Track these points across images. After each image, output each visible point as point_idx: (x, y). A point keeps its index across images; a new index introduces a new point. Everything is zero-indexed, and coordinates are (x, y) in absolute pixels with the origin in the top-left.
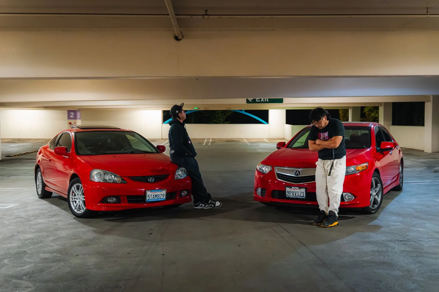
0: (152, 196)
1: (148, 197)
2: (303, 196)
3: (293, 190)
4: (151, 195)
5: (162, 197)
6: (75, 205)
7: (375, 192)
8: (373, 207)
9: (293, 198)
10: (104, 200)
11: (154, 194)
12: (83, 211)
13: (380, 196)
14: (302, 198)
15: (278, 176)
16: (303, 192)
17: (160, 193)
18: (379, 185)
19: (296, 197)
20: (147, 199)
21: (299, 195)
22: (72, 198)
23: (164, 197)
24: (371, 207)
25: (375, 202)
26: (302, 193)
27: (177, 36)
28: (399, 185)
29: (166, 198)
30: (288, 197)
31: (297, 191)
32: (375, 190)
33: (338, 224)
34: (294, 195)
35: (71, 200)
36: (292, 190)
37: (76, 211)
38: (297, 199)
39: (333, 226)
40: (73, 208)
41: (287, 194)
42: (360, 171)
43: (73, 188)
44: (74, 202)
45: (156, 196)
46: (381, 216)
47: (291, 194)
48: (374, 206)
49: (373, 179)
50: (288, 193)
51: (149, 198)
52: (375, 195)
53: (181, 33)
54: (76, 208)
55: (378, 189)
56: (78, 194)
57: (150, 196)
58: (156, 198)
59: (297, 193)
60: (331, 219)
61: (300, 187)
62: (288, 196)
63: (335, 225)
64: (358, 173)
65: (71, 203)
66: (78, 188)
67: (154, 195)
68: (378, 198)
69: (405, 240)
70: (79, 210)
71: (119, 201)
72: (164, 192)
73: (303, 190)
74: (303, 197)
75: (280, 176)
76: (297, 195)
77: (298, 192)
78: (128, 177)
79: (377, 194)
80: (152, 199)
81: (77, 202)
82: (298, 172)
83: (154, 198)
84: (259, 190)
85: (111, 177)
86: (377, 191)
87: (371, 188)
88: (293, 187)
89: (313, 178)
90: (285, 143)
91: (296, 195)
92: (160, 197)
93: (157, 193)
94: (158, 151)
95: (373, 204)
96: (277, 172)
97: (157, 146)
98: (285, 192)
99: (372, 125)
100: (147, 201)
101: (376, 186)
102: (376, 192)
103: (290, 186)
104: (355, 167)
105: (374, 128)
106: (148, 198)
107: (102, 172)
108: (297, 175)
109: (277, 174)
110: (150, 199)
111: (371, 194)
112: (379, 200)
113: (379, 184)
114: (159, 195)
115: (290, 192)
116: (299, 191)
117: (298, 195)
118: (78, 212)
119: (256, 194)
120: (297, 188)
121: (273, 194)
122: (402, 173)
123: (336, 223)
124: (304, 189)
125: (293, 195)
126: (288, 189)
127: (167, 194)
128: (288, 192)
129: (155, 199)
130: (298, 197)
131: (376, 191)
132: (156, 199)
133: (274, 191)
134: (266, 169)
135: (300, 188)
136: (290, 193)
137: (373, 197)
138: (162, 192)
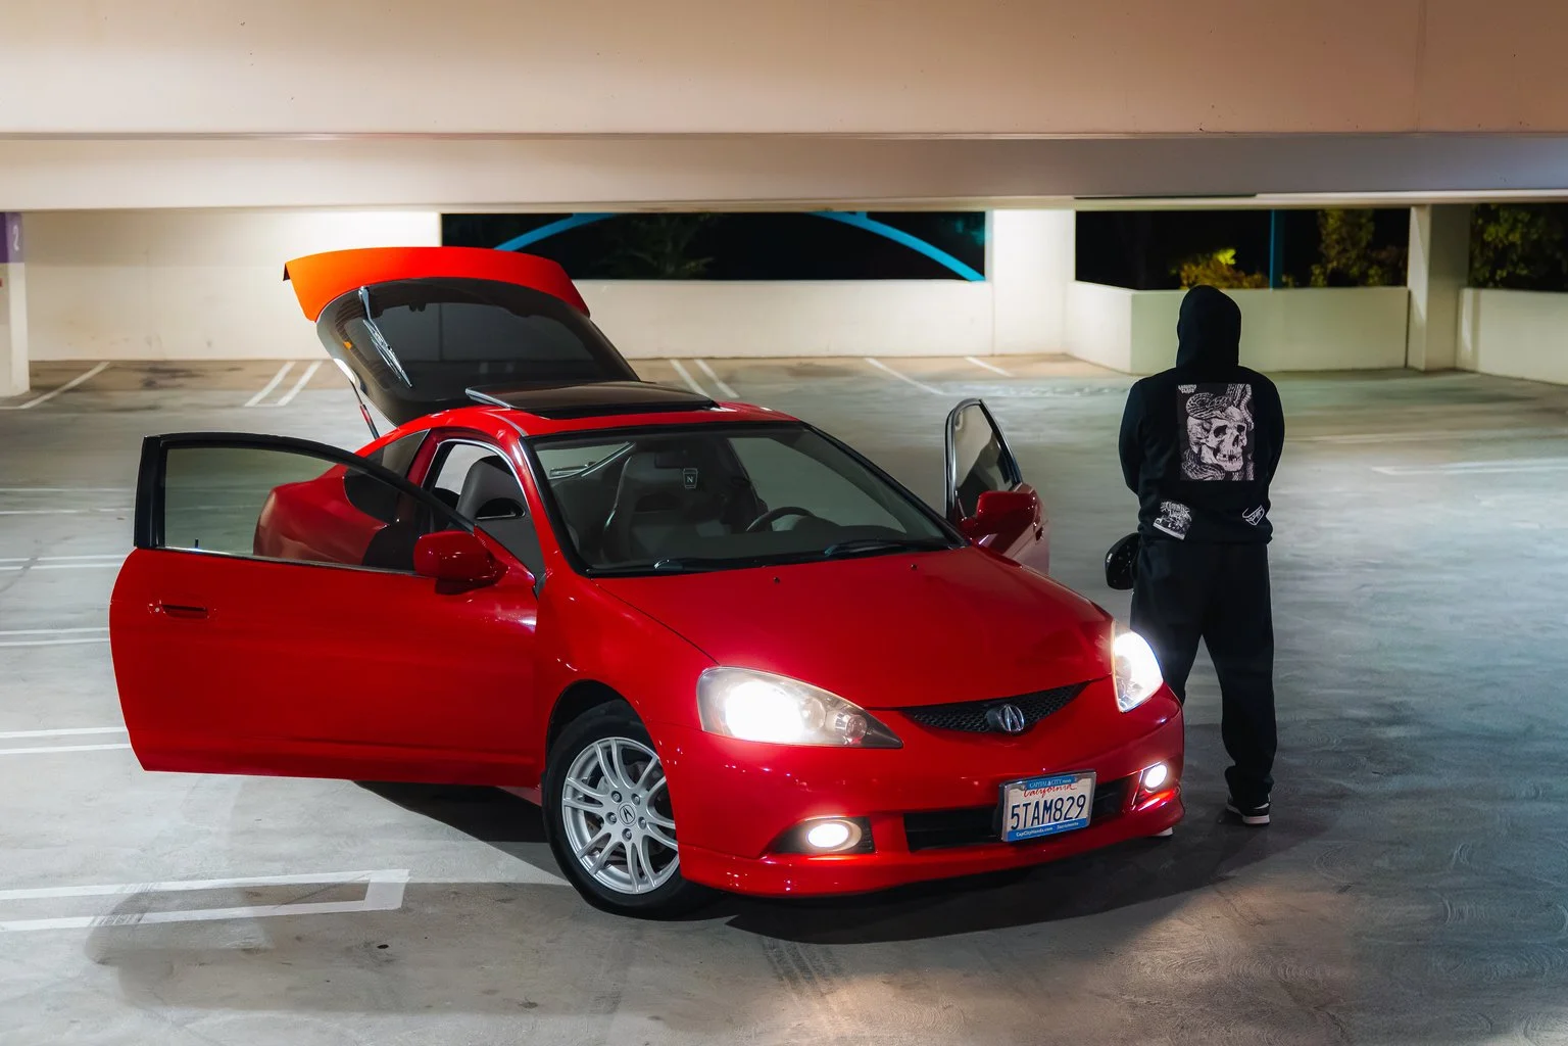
0: (1031, 808)
1: (1013, 815)
4: (1026, 805)
5: (1073, 813)
11: (1033, 799)
17: (1065, 793)
20: (1009, 829)
23: (1085, 814)
29: (1093, 814)
45: (1047, 808)
51: (1015, 824)
57: (1021, 811)
58: (1046, 822)
67: (1037, 803)
72: (1084, 787)
78: (899, 709)
80: (1028, 825)
83: (1038, 818)
92: (1064, 811)
93: (1051, 795)
100: (1005, 838)
106: (1009, 823)
110: (1021, 827)
114: (1060, 802)
127: (1099, 790)
129: (1043, 827)
132: (1048, 824)
138: (1074, 785)
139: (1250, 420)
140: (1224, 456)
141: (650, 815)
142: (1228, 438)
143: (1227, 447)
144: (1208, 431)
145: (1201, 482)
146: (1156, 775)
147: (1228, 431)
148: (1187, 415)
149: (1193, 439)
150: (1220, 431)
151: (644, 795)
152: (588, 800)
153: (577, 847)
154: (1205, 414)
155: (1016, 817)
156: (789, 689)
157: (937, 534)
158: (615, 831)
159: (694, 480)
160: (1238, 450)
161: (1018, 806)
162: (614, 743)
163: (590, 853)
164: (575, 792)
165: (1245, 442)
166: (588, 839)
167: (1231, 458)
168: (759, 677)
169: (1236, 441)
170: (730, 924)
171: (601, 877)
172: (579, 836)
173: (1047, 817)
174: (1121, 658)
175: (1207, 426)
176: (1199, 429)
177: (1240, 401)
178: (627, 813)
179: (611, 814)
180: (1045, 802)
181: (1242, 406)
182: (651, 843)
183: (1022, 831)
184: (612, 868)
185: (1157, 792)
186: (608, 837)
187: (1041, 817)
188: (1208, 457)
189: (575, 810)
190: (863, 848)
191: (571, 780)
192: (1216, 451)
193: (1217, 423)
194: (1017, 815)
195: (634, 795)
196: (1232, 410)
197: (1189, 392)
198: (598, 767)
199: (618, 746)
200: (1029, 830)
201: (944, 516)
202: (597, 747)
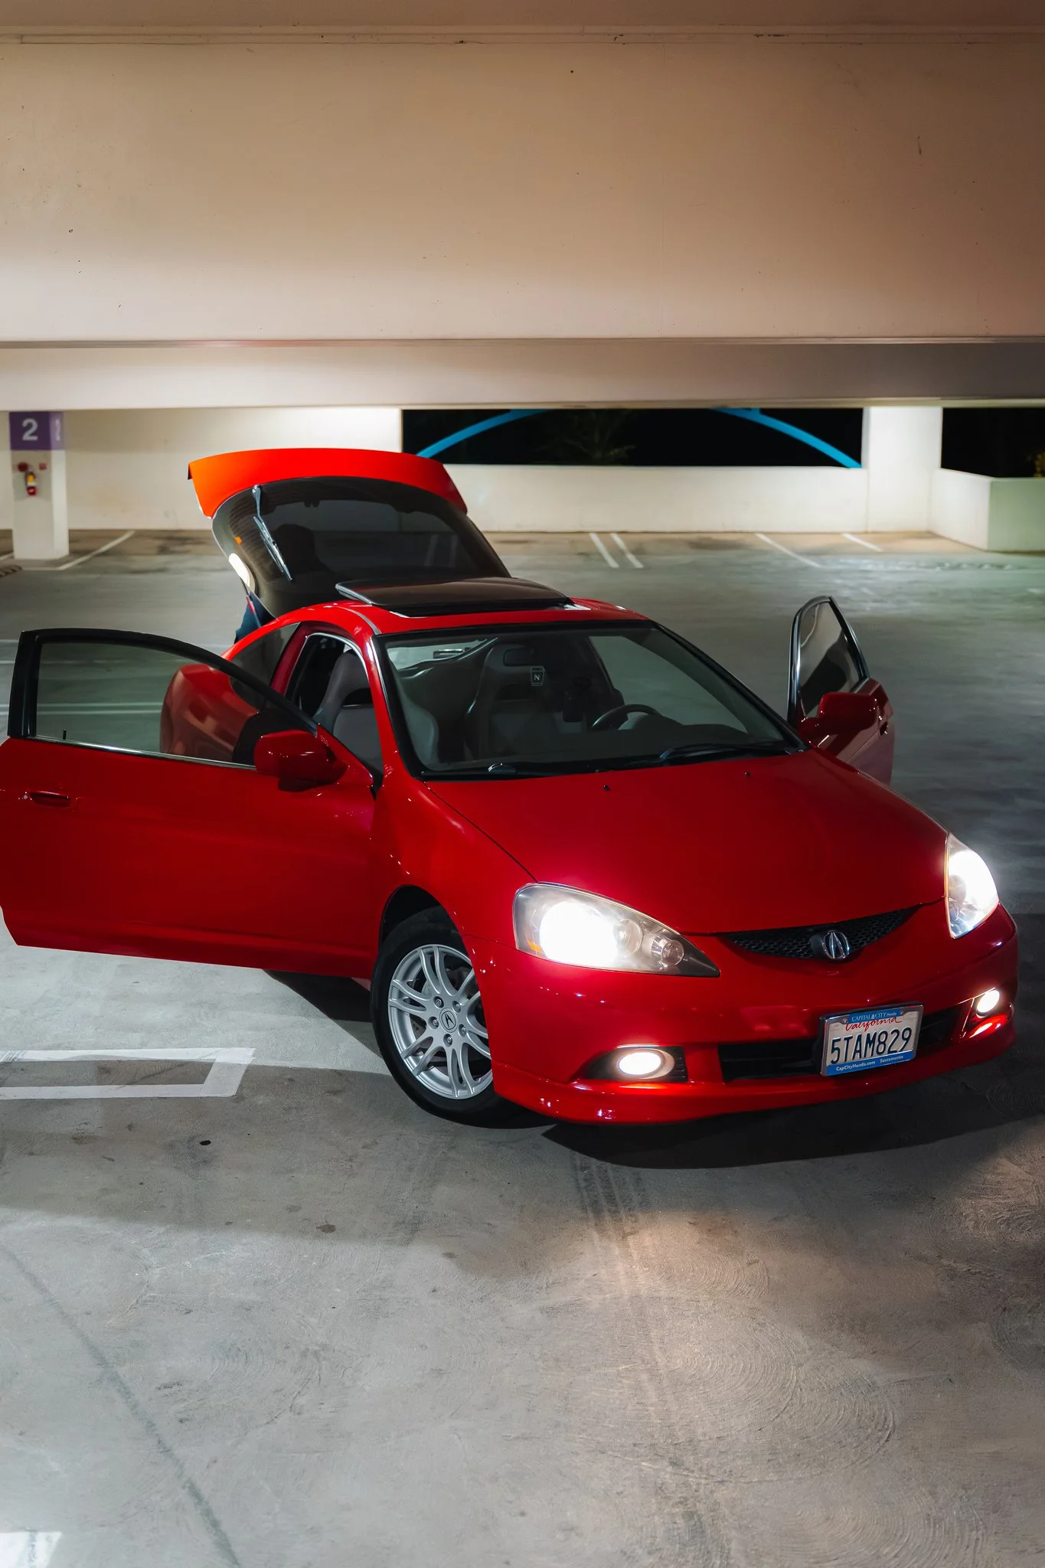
0: (853, 1043)
1: (833, 1050)
4: (848, 1039)
5: (898, 1045)
11: (861, 1029)
17: (888, 1026)
20: (828, 1063)
23: (910, 1048)
29: (919, 1046)
45: (870, 1041)
51: (834, 1058)
57: (842, 1045)
58: (869, 1055)
67: (859, 1038)
72: (910, 1020)
78: (717, 935)
80: (849, 1059)
83: (860, 1051)
92: (888, 1045)
93: (874, 1029)
100: (824, 1072)
106: (830, 1057)
110: (841, 1059)
114: (884, 1036)
127: (925, 1022)
129: (864, 1060)
132: (870, 1057)
138: (898, 1019)
141: (469, 1022)
146: (988, 1000)
151: (464, 1003)
152: (414, 1003)
153: (401, 1047)
155: (836, 1052)
156: (603, 910)
157: (777, 736)
158: (436, 1035)
159: (541, 678)
161: (839, 1040)
162: (437, 949)
163: (414, 1053)
164: (401, 994)
166: (413, 1039)
168: (576, 896)
170: (546, 1135)
171: (423, 1078)
172: (404, 1039)
173: (869, 1051)
174: (956, 879)
178: (448, 1018)
179: (433, 1019)
180: (868, 1035)
182: (469, 1050)
183: (843, 1064)
184: (435, 1070)
185: (988, 1017)
186: (430, 1040)
187: (863, 1050)
189: (400, 1012)
190: (676, 1076)
191: (396, 981)
194: (838, 1049)
195: (455, 1003)
198: (421, 972)
199: (441, 953)
200: (851, 1064)
201: (785, 718)
202: (421, 952)
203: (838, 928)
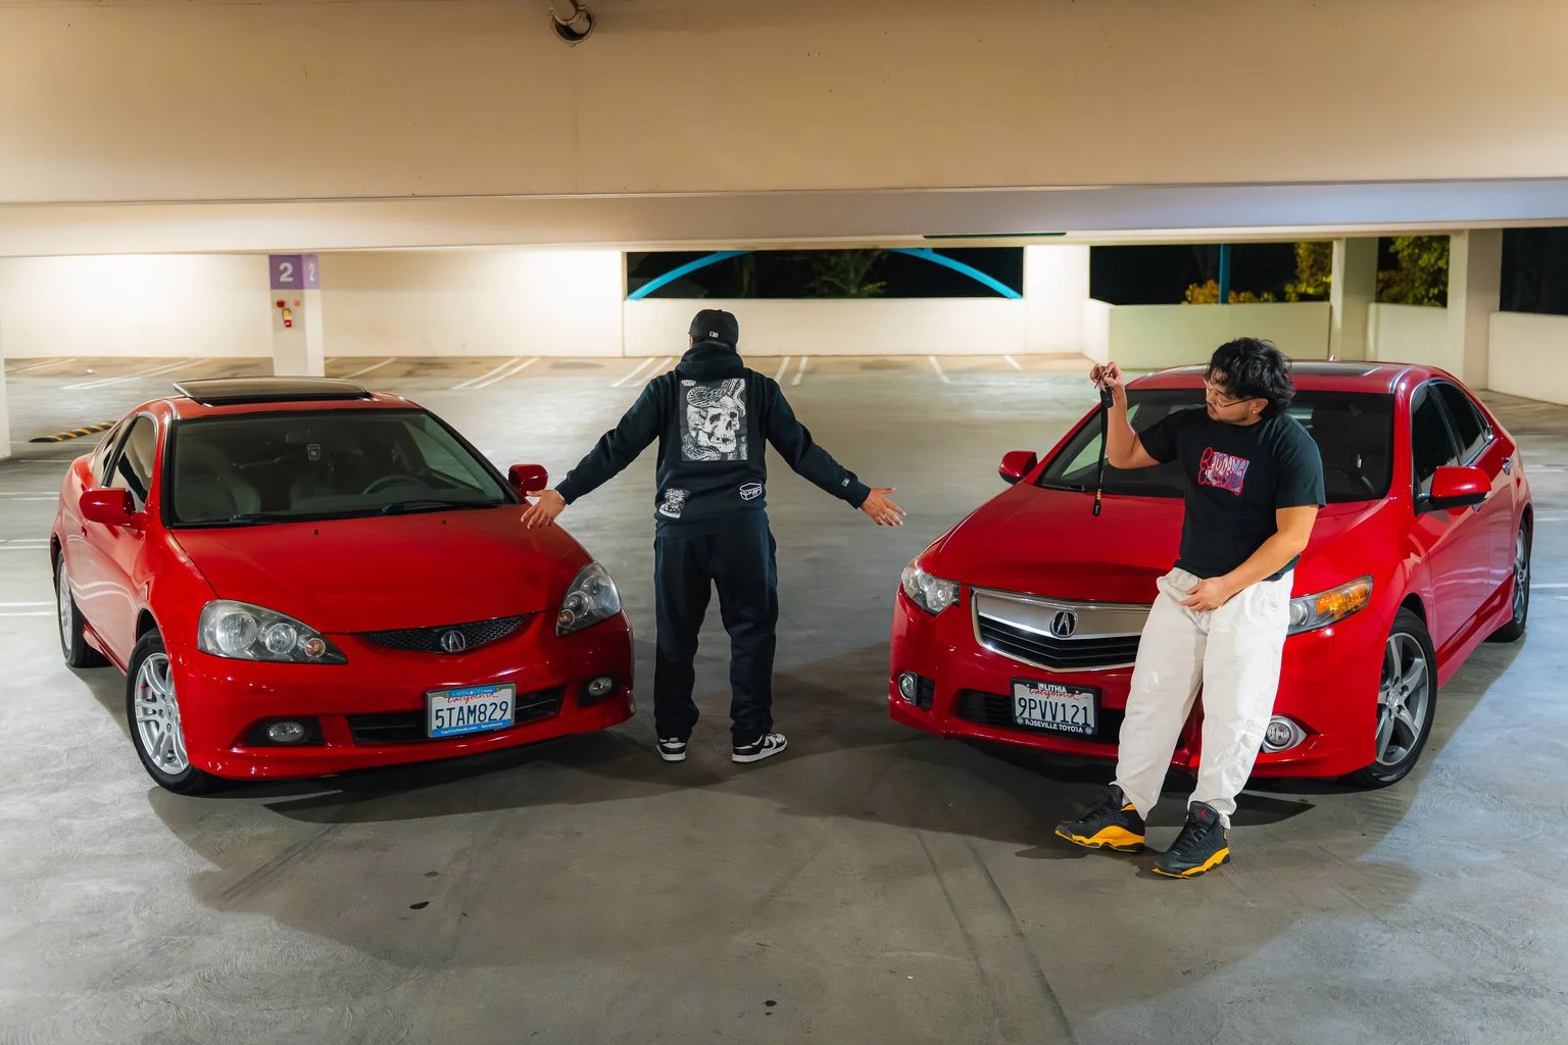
0: (455, 713)
1: (437, 718)
2: (1086, 725)
3: (1042, 698)
4: (450, 710)
5: (498, 715)
6: (156, 734)
7: (1401, 694)
8: (1388, 755)
9: (1044, 729)
10: (252, 735)
11: (462, 703)
12: (184, 767)
13: (1421, 711)
14: (1081, 730)
15: (983, 630)
16: (1085, 709)
17: (487, 700)
18: (1419, 662)
19: (1055, 727)
20: (434, 727)
21: (1069, 719)
22: (145, 711)
23: (508, 716)
24: (1380, 760)
25: (1400, 734)
26: (1082, 712)
27: (564, 23)
28: (1514, 619)
29: (518, 714)
30: (1024, 725)
31: (1060, 700)
32: (1399, 686)
33: (1226, 860)
34: (1049, 717)
35: (139, 715)
36: (1037, 697)
37: (157, 760)
38: (1059, 732)
39: (1208, 870)
40: (149, 748)
41: (1018, 710)
42: (1337, 617)
43: (144, 667)
44: (153, 724)
45: (471, 711)
46: (1420, 801)
47: (1036, 714)
48: (1393, 753)
49: (1392, 639)
50: (1025, 707)
51: (440, 724)
52: (1400, 707)
53: (577, 10)
54: (157, 751)
55: (1412, 681)
56: (163, 696)
57: (446, 714)
58: (471, 722)
59: (1060, 709)
60: (1199, 838)
61: (1073, 685)
62: (1024, 719)
63: (1215, 866)
64: (1329, 626)
65: (142, 727)
66: (162, 669)
67: (461, 709)
68: (1413, 715)
69: (1516, 982)
70: (170, 760)
71: (314, 738)
72: (506, 695)
73: (1086, 700)
74: (1084, 729)
75: (991, 629)
76: (1059, 718)
77: (1063, 705)
78: (351, 634)
79: (1407, 701)
80: (454, 724)
81: (163, 728)
82: (1065, 621)
83: (463, 719)
84: (908, 682)
85: (285, 638)
86: (1411, 689)
87: (1384, 678)
88: (1041, 686)
89: (1127, 648)
90: (1034, 455)
91: (1054, 717)
92: (488, 714)
93: (473, 703)
94: (512, 493)
95: (1390, 744)
96: (981, 614)
97: (513, 471)
98: (1009, 699)
99: (1401, 381)
100: (430, 735)
101: (1407, 666)
102: (1406, 695)
103: (1033, 679)
104: (1311, 604)
105: (1407, 393)
106: (435, 724)
107: (247, 616)
108: (1063, 631)
109: (981, 619)
110: (446, 725)
111: (1381, 707)
112: (1416, 724)
113: (1420, 657)
114: (482, 707)
115: (1028, 705)
116: (1069, 701)
117: (1064, 721)
118: (167, 768)
119: (897, 696)
120: (1059, 688)
121: (961, 704)
122: (1523, 568)
123: (1218, 857)
124: (1091, 696)
125: (1043, 716)
126: (1021, 691)
127: (519, 699)
128: (1023, 704)
129: (470, 726)
130: (1064, 728)
131: (1404, 688)
132: (472, 724)
133: (964, 694)
134: (938, 595)
135: (1071, 691)
136: (1030, 708)
137: (1390, 715)
138: (495, 694)
139: (743, 407)
140: (718, 439)
142: (722, 424)
143: (721, 429)
144: (705, 418)
145: (700, 462)
147: (722, 418)
148: (687, 403)
149: (691, 424)
150: (716, 418)
154: (702, 404)
155: (440, 719)
160: (731, 434)
161: (442, 710)
165: (738, 427)
167: (725, 440)
169: (729, 424)
173: (472, 719)
175: (704, 414)
176: (697, 416)
177: (733, 392)
180: (469, 707)
181: (735, 396)
183: (446, 729)
187: (466, 720)
188: (703, 440)
192: (710, 435)
193: (712, 412)
194: (442, 717)
196: (726, 399)
197: (689, 385)
200: (455, 728)
203: (457, 627)
